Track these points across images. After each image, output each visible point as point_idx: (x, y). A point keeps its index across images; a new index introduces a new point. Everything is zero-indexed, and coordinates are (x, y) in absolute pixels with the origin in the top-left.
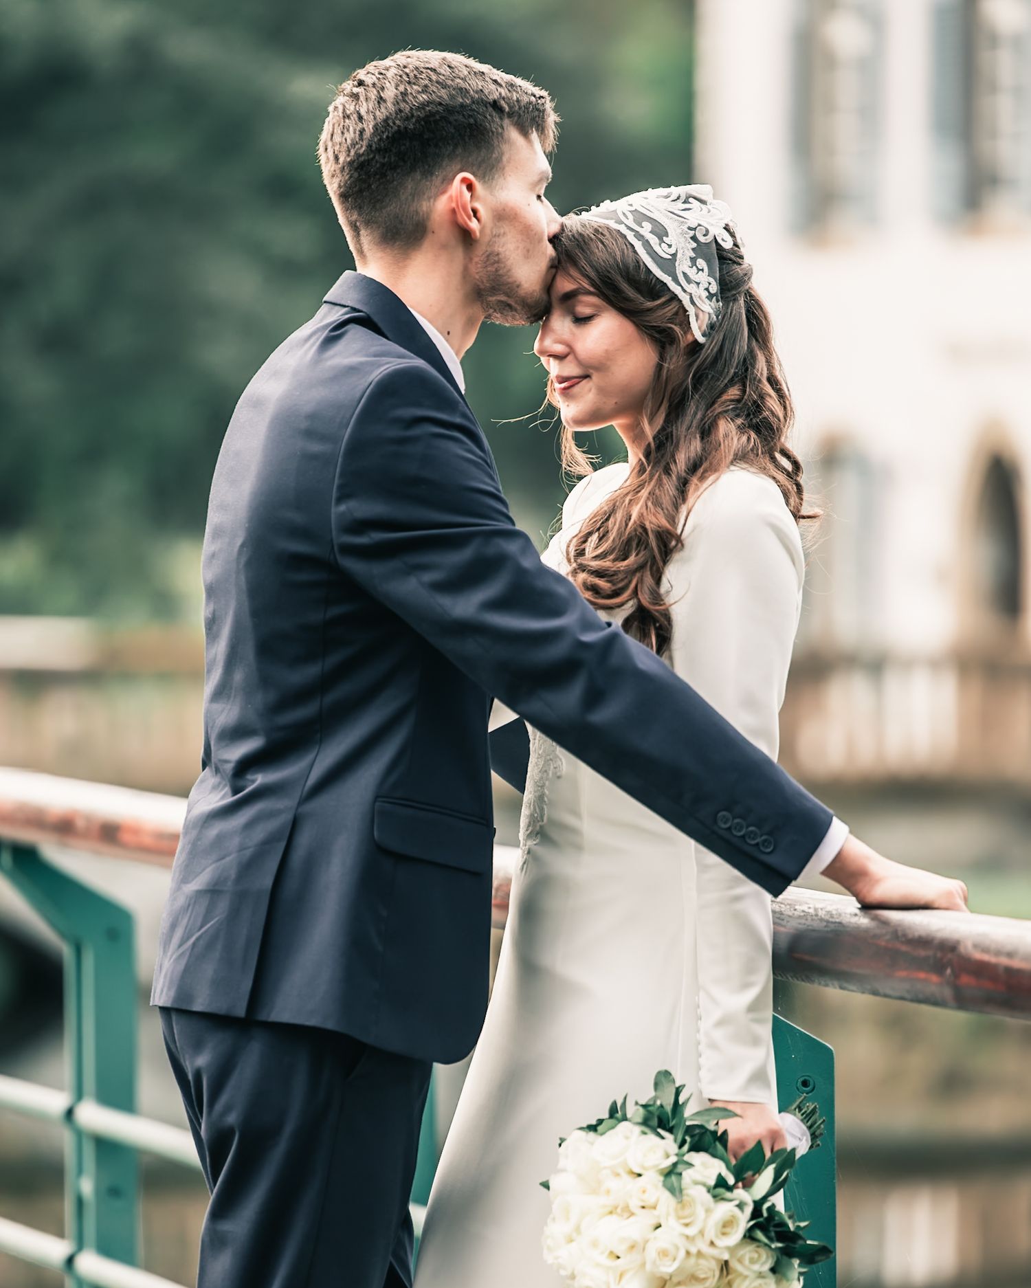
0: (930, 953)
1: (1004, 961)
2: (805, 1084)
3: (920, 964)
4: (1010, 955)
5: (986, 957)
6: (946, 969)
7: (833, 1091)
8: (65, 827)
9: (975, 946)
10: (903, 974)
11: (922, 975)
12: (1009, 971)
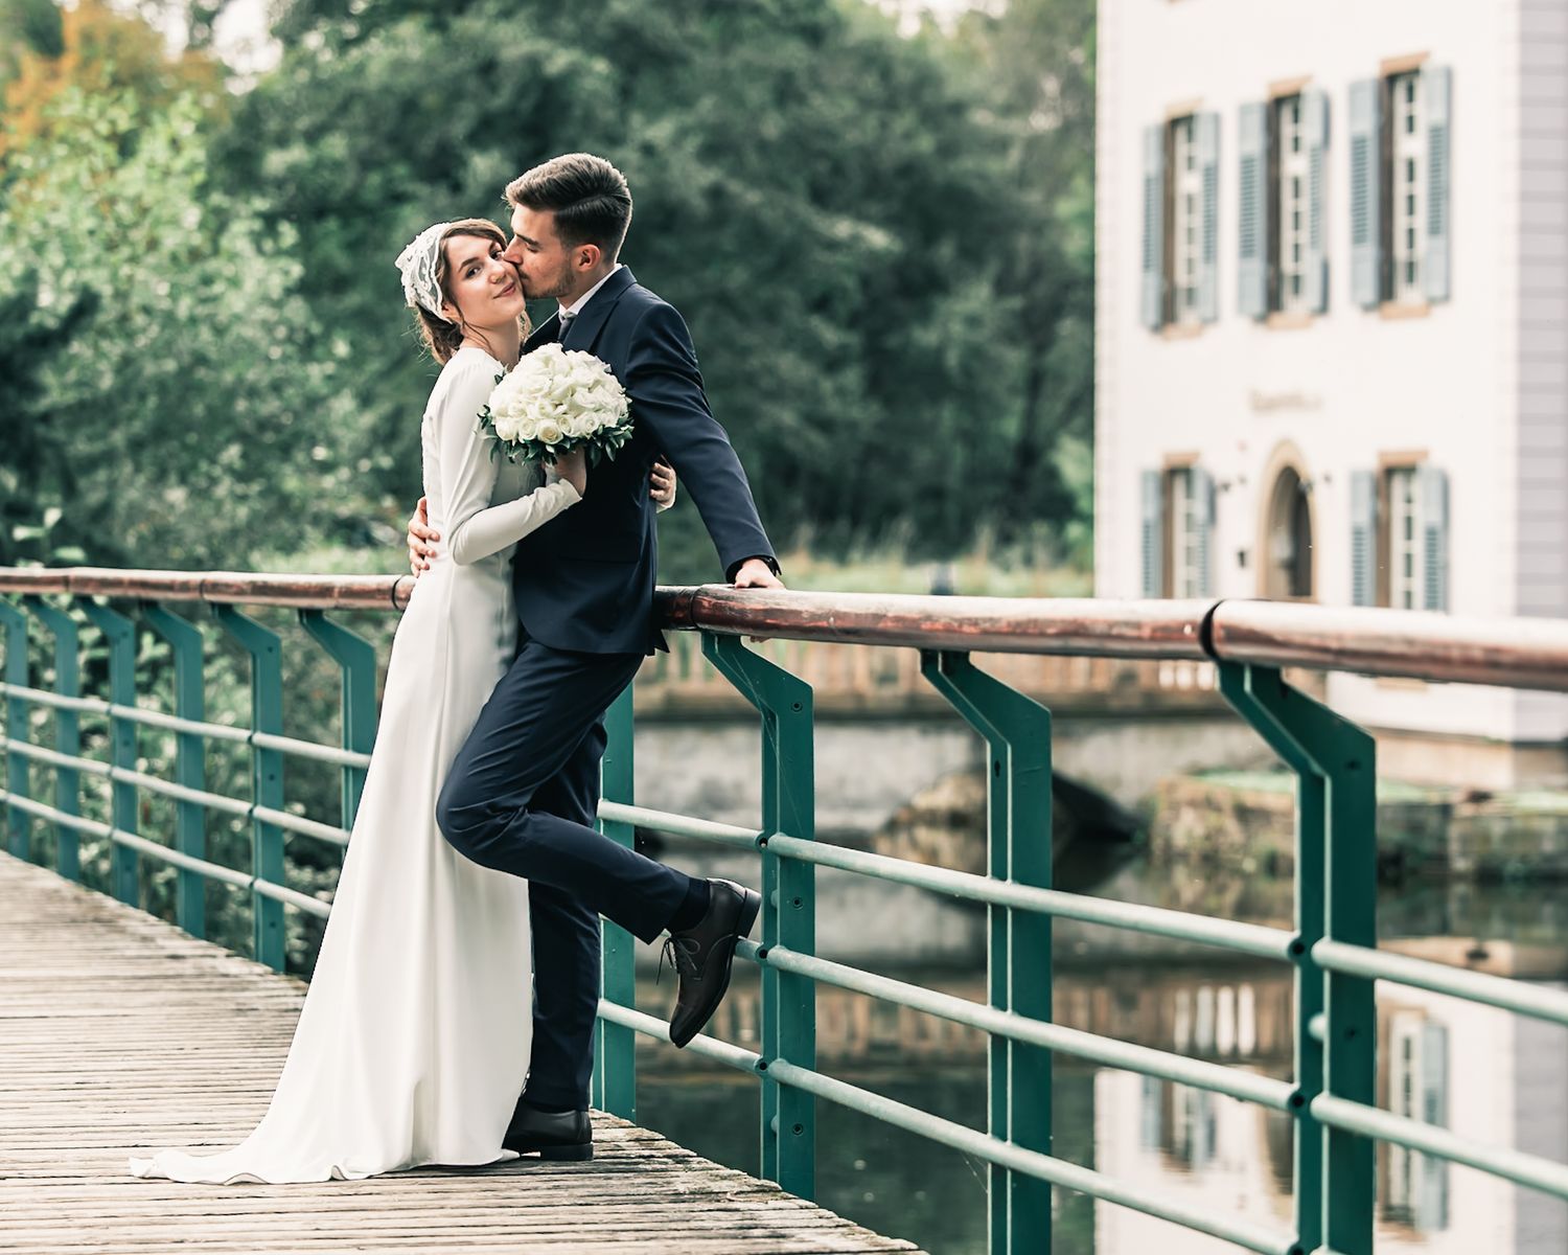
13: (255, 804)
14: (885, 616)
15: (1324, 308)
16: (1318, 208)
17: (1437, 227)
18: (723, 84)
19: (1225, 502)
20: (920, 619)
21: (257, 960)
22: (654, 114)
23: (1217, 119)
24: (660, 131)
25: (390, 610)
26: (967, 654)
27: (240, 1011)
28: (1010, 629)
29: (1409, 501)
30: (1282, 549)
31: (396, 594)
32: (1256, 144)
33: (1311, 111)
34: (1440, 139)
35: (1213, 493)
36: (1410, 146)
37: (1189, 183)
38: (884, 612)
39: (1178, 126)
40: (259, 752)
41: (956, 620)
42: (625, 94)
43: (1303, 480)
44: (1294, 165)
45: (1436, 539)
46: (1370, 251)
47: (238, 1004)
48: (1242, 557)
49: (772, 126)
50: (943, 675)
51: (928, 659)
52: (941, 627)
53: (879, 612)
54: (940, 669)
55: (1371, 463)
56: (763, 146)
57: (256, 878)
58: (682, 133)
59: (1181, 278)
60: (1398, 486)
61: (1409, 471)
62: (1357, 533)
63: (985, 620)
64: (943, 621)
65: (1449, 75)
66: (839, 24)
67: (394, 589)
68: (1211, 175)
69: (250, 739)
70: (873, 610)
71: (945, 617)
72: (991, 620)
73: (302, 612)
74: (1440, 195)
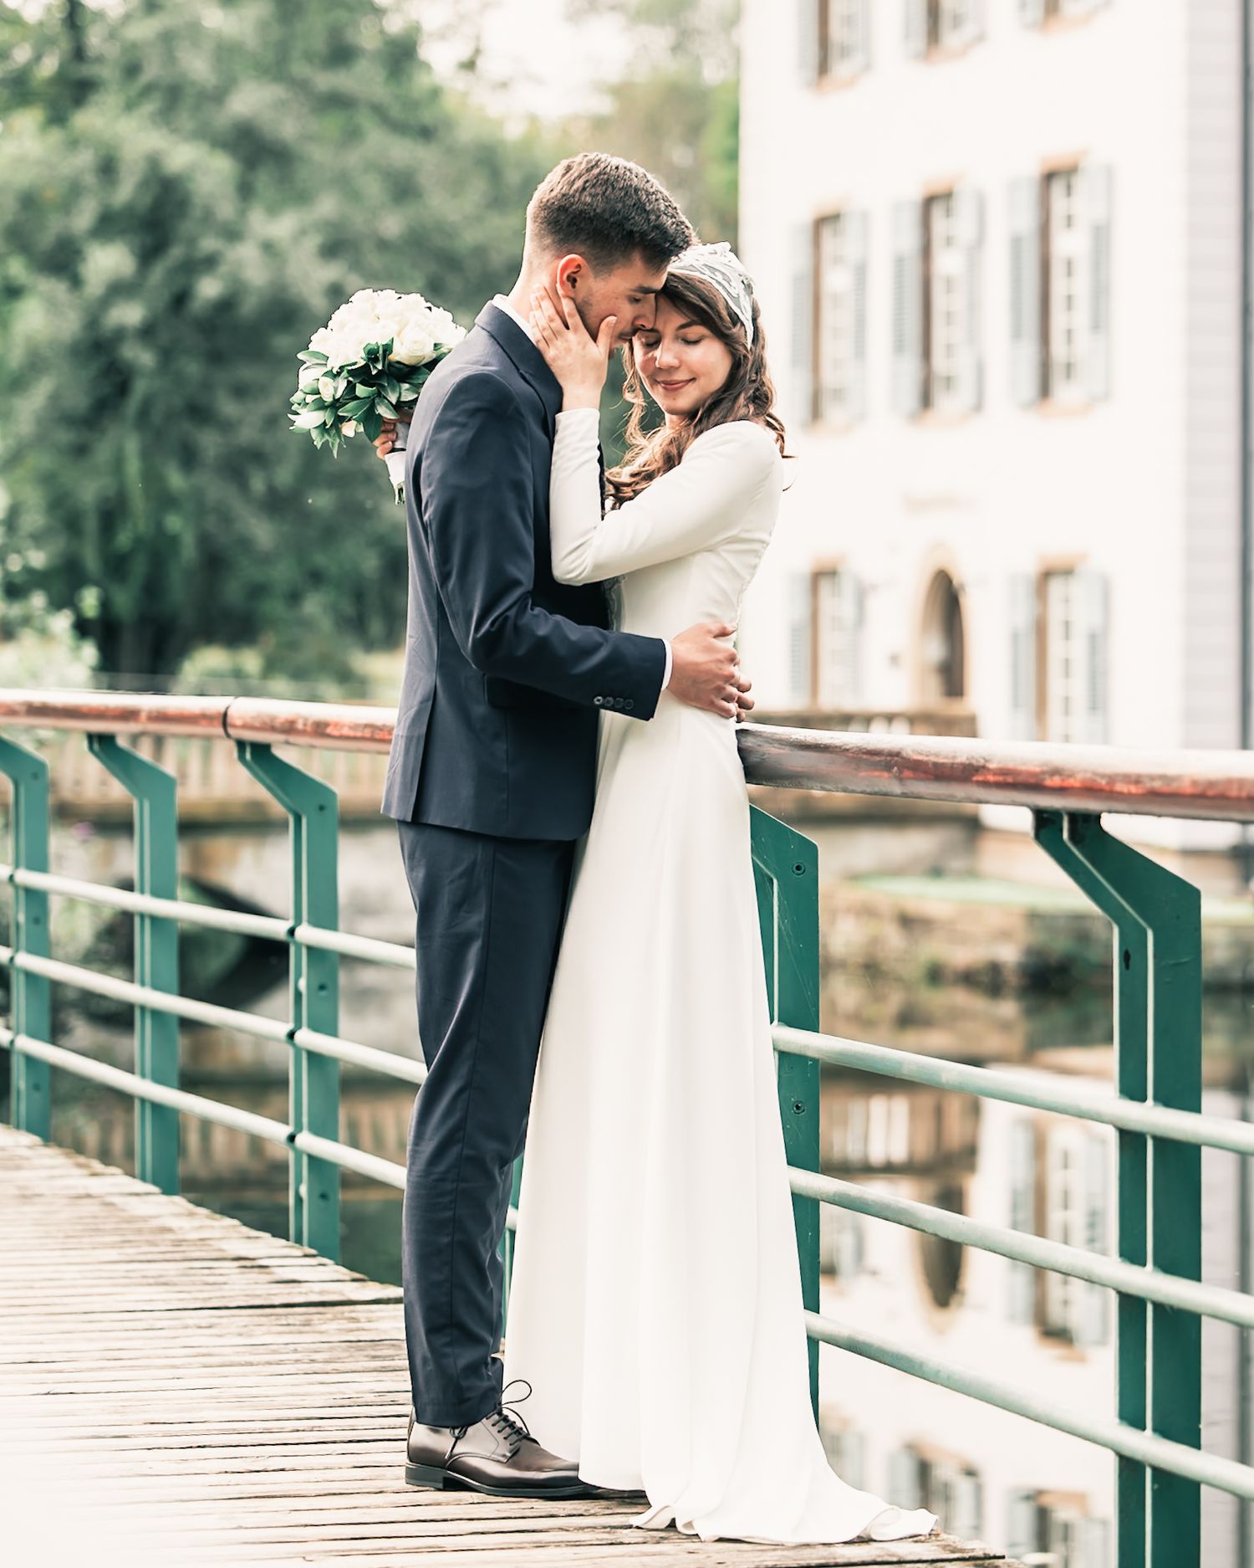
0: (883, 758)
1: (933, 759)
2: (798, 868)
3: (876, 766)
4: (937, 755)
5: (920, 758)
6: (893, 768)
7: (817, 874)
8: (289, 728)
9: (913, 751)
10: (863, 774)
11: (877, 773)
12: (935, 764)
13: (17, 950)
14: (984, 767)
15: (978, 407)
16: (973, 306)
17: (1098, 324)
18: (344, 183)
19: (874, 605)
20: (1043, 773)
21: (18, 1127)
22: (273, 211)
23: (865, 217)
24: (282, 227)
25: (219, 737)
26: (1099, 817)
27: (26, 1197)
28: (1197, 790)
29: (1067, 601)
30: (935, 650)
31: (229, 720)
32: (909, 241)
33: (964, 207)
34: (1101, 236)
35: (862, 595)
36: (1068, 244)
37: (836, 280)
38: (982, 762)
39: (825, 223)
40: (22, 894)
41: (1103, 776)
42: (245, 191)
43: (955, 582)
44: (947, 263)
45: (1097, 642)
46: (1029, 351)
47: (19, 1188)
48: (894, 659)
49: (392, 225)
50: (1070, 845)
51: (1045, 822)
52: (1077, 784)
53: (974, 762)
54: (1065, 835)
55: (1030, 567)
56: (383, 245)
57: (17, 1033)
58: (303, 232)
59: (829, 377)
60: (1056, 588)
61: (1067, 572)
62: (1015, 637)
63: (1152, 778)
64: (1080, 777)
65: (1109, 172)
66: (448, 123)
67: (225, 715)
68: (861, 273)
69: (11, 878)
70: (962, 759)
71: (1086, 771)
72: (1163, 777)
73: (91, 737)
74: (1101, 292)
